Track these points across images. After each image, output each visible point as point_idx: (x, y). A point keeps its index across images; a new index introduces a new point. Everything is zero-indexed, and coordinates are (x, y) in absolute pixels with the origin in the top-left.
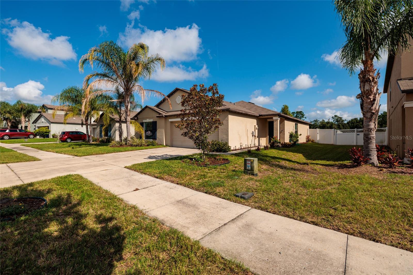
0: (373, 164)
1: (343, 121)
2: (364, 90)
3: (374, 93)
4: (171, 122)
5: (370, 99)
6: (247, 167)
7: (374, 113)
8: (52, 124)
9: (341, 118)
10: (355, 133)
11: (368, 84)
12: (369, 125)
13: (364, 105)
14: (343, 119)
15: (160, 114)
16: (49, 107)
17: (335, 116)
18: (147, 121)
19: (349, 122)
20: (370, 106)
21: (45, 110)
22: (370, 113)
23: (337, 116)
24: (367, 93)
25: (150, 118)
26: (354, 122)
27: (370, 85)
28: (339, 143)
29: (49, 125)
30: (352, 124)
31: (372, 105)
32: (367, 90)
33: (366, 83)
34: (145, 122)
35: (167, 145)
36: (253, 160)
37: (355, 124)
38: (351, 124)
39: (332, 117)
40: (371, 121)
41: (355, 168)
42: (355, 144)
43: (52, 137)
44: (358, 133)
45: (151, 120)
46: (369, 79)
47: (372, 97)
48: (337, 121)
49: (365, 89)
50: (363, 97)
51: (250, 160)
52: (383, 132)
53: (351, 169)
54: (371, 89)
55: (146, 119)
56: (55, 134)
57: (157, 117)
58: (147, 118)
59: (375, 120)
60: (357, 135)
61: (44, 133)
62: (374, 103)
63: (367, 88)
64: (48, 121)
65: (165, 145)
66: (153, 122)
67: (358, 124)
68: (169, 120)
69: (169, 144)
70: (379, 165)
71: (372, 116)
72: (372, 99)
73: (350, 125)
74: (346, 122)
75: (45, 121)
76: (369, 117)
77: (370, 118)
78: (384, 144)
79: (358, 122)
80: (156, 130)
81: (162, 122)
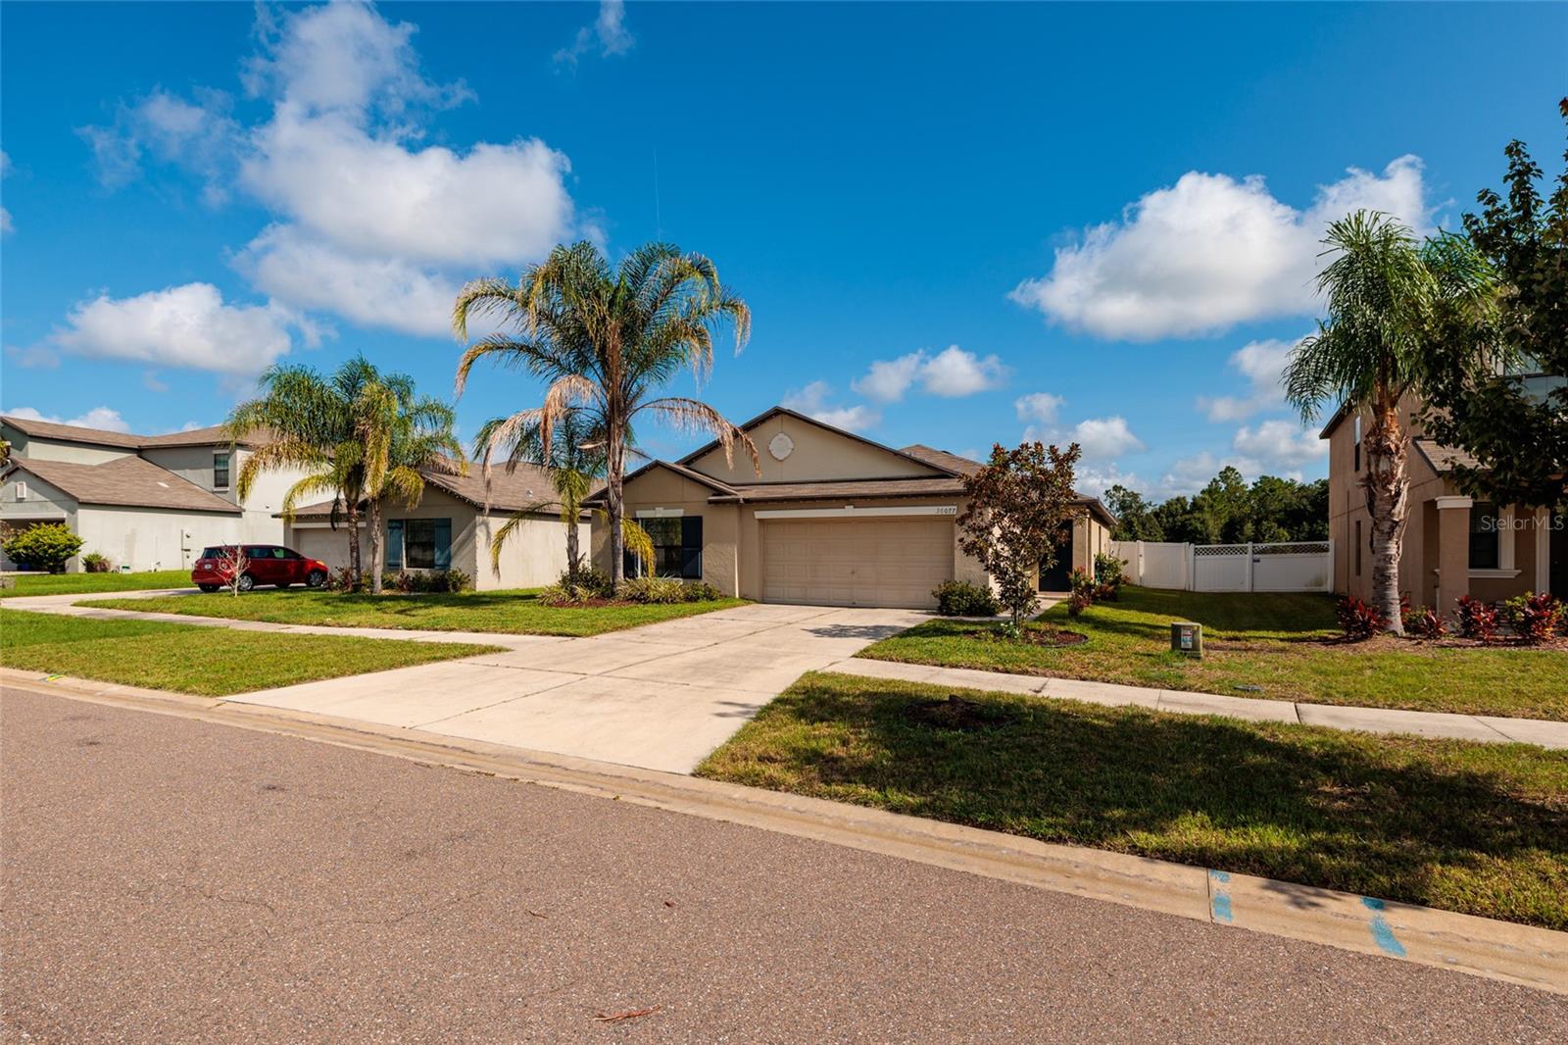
0: (1394, 633)
1: (1142, 507)
2: (1377, 471)
3: (1397, 478)
4: (761, 521)
5: (1390, 491)
6: (1183, 643)
7: (1397, 523)
8: (82, 513)
9: (1135, 496)
10: (1249, 556)
11: (1387, 460)
12: (1387, 549)
13: (1376, 504)
14: (1143, 499)
15: (720, 492)
16: (30, 430)
17: (1116, 488)
18: (658, 516)
19: (1161, 509)
20: (1389, 507)
21: (8, 443)
22: (1390, 523)
23: (1121, 487)
24: (1384, 479)
25: (667, 505)
26: (1177, 509)
27: (1390, 461)
28: (1200, 588)
29: (64, 514)
30: (1171, 520)
31: (1394, 505)
32: (1384, 472)
33: (1383, 457)
34: (643, 516)
35: (746, 598)
36: (1198, 627)
37: (1179, 517)
38: (1167, 517)
39: (1107, 492)
40: (1390, 539)
41: (1363, 643)
42: (1247, 588)
43: (82, 569)
44: (1257, 556)
45: (679, 513)
46: (1390, 449)
47: (1392, 487)
48: (1123, 507)
49: (1380, 470)
50: (1375, 486)
51: (1192, 627)
52: (1323, 554)
53: (1356, 645)
54: (1392, 469)
55: (652, 506)
56: (96, 556)
57: (710, 502)
58: (659, 504)
59: (1398, 537)
60: (1254, 561)
61: (59, 551)
62: (1397, 501)
63: (1385, 468)
64: (62, 497)
65: (737, 596)
66: (683, 518)
67: (1187, 520)
68: (756, 513)
69: (756, 593)
70: (1404, 634)
71: (1392, 529)
72: (1393, 493)
73: (1165, 520)
74: (1148, 510)
75: (39, 497)
76: (1386, 530)
77: (1389, 533)
78: (1323, 589)
79: (1188, 512)
80: (699, 547)
81: (729, 519)
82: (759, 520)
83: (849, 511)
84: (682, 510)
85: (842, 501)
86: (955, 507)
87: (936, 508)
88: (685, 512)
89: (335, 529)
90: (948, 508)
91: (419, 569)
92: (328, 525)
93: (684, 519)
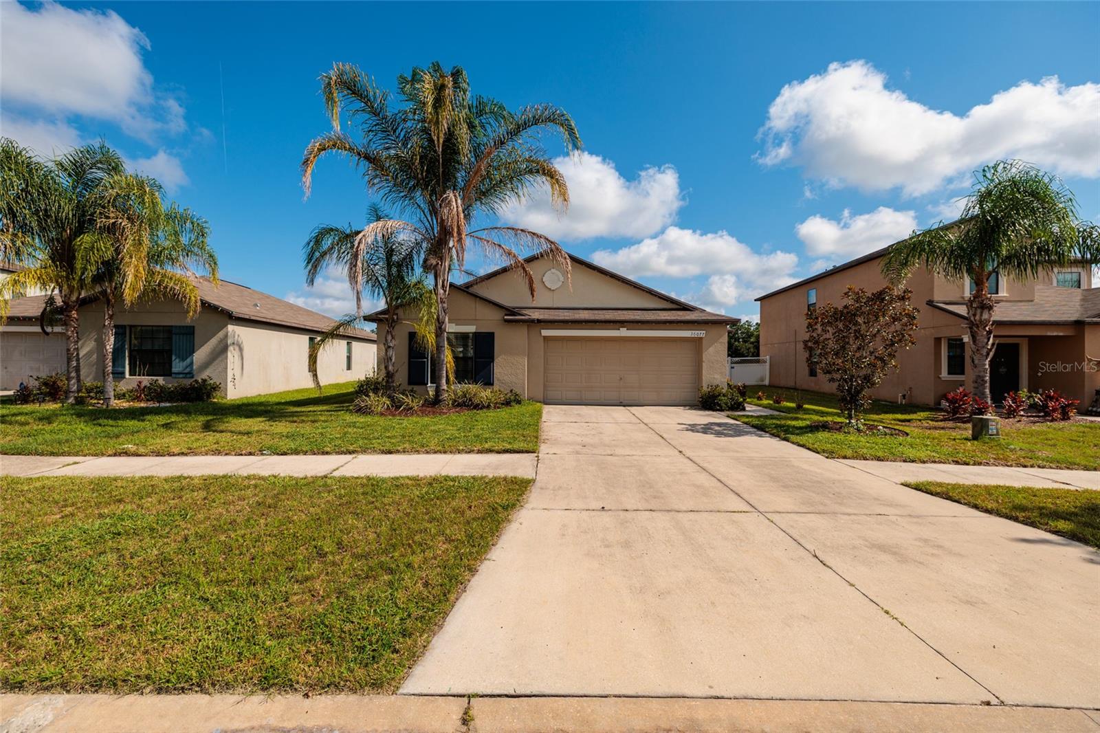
4: (545, 337)
6: (990, 431)
7: (990, 349)
13: (978, 338)
15: (513, 313)
20: (987, 340)
25: (461, 322)
27: (989, 313)
32: (985, 320)
35: (534, 399)
40: (986, 359)
44: (733, 365)
45: (471, 329)
47: (987, 329)
49: (983, 318)
50: (978, 327)
52: (764, 364)
57: (503, 321)
62: (990, 337)
65: (528, 397)
68: (542, 331)
71: (988, 353)
76: (984, 354)
78: (764, 383)
80: (491, 358)
81: (519, 336)
82: (544, 337)
83: (623, 332)
84: (475, 327)
85: (618, 324)
86: (704, 332)
87: (690, 332)
88: (476, 328)
89: (47, 334)
90: (699, 332)
91: (155, 378)
92: (38, 329)
93: (475, 334)
